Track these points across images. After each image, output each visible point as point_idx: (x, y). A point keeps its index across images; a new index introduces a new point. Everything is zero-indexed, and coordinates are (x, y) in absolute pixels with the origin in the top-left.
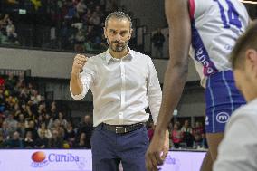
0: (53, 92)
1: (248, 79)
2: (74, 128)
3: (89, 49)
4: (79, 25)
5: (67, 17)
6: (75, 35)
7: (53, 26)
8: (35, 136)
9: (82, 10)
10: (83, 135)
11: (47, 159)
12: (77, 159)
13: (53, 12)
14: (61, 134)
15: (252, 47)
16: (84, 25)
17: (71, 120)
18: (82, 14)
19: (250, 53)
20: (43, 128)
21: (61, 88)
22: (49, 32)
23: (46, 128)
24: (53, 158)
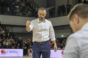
0: (8, 30)
1: (74, 25)
2: (16, 42)
3: (21, 15)
4: (18, 7)
5: (13, 4)
7: (8, 7)
8: (2, 44)
9: (19, 2)
12: (17, 52)
13: (8, 2)
17: (15, 39)
18: (18, 3)
21: (11, 28)
22: (7, 9)
23: (6, 42)
24: (8, 52)
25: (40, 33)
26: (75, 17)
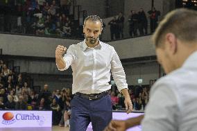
0: (19, 67)
2: (35, 94)
3: (47, 33)
4: (40, 15)
5: (30, 9)
6: (37, 23)
7: (19, 15)
8: (5, 100)
9: (42, 4)
10: (42, 100)
11: (15, 118)
12: (38, 118)
13: (19, 5)
14: (25, 99)
15: (171, 31)
16: (43, 15)
17: (33, 88)
18: (41, 7)
19: (169, 36)
20: (12, 94)
22: (17, 21)
23: (14, 94)
24: (19, 117)
25: (88, 73)
26: (168, 39)
